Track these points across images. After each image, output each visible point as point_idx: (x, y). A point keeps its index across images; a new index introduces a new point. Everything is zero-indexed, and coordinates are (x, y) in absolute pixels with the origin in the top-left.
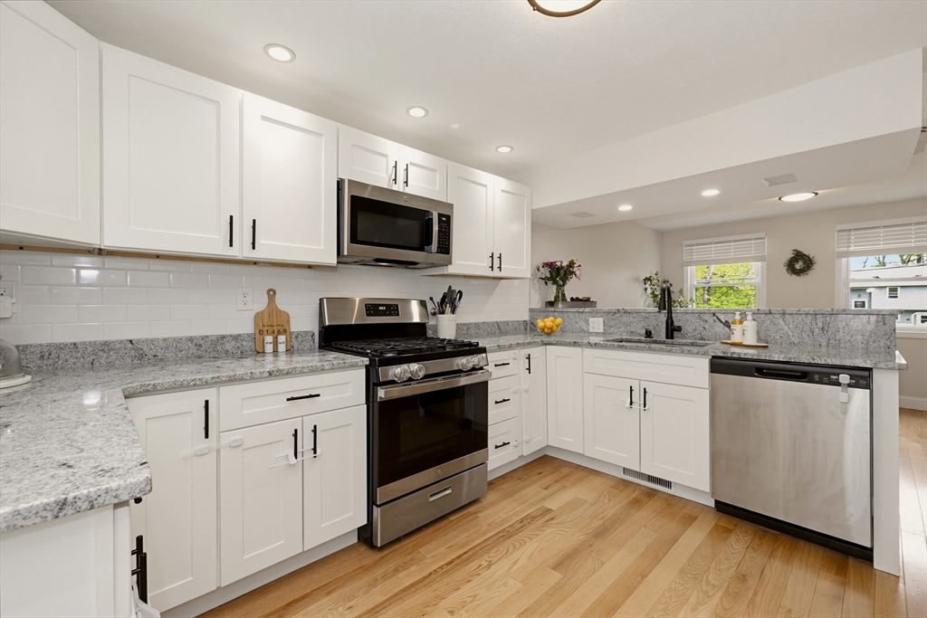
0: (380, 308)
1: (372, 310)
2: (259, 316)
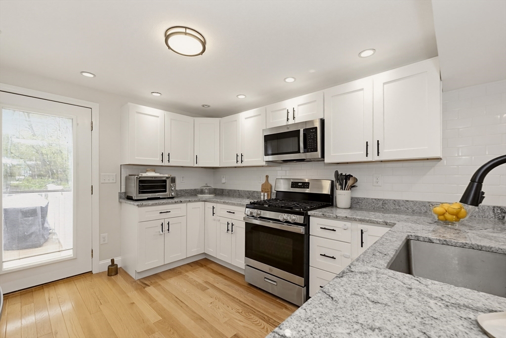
0: (299, 184)
1: (295, 185)
2: (263, 185)
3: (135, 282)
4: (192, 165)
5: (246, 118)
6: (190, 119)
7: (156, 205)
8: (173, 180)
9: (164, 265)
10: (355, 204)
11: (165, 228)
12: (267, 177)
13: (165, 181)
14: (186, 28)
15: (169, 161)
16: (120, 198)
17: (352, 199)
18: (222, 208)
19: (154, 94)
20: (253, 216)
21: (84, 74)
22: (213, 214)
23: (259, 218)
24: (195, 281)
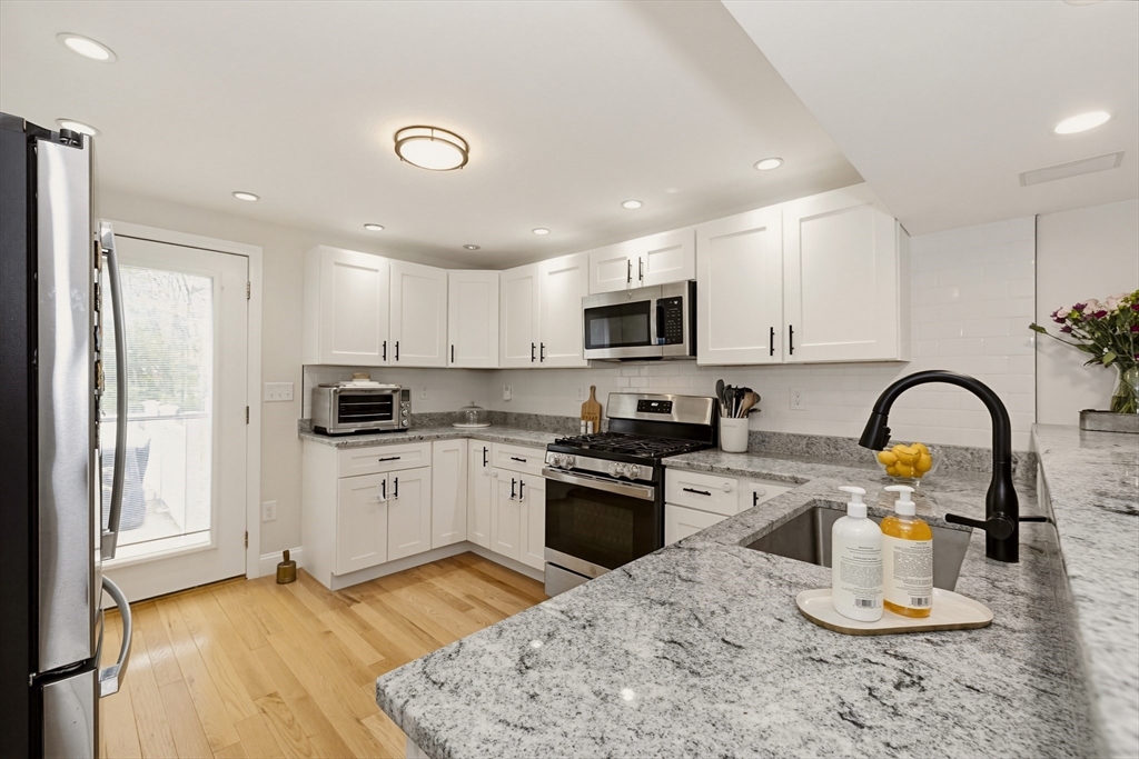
0: (653, 405)
1: (644, 406)
2: (584, 406)
3: (331, 595)
4: (444, 365)
5: (550, 273)
6: (440, 273)
7: (373, 444)
8: (406, 394)
9: (388, 563)
10: (757, 445)
11: (390, 490)
12: (593, 389)
13: (389, 398)
14: (432, 128)
15: (397, 357)
16: (302, 430)
17: (750, 434)
18: (501, 452)
19: (368, 227)
20: (560, 468)
21: (238, 195)
22: (485, 462)
23: (571, 470)
24: (447, 594)
